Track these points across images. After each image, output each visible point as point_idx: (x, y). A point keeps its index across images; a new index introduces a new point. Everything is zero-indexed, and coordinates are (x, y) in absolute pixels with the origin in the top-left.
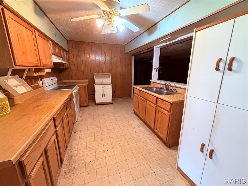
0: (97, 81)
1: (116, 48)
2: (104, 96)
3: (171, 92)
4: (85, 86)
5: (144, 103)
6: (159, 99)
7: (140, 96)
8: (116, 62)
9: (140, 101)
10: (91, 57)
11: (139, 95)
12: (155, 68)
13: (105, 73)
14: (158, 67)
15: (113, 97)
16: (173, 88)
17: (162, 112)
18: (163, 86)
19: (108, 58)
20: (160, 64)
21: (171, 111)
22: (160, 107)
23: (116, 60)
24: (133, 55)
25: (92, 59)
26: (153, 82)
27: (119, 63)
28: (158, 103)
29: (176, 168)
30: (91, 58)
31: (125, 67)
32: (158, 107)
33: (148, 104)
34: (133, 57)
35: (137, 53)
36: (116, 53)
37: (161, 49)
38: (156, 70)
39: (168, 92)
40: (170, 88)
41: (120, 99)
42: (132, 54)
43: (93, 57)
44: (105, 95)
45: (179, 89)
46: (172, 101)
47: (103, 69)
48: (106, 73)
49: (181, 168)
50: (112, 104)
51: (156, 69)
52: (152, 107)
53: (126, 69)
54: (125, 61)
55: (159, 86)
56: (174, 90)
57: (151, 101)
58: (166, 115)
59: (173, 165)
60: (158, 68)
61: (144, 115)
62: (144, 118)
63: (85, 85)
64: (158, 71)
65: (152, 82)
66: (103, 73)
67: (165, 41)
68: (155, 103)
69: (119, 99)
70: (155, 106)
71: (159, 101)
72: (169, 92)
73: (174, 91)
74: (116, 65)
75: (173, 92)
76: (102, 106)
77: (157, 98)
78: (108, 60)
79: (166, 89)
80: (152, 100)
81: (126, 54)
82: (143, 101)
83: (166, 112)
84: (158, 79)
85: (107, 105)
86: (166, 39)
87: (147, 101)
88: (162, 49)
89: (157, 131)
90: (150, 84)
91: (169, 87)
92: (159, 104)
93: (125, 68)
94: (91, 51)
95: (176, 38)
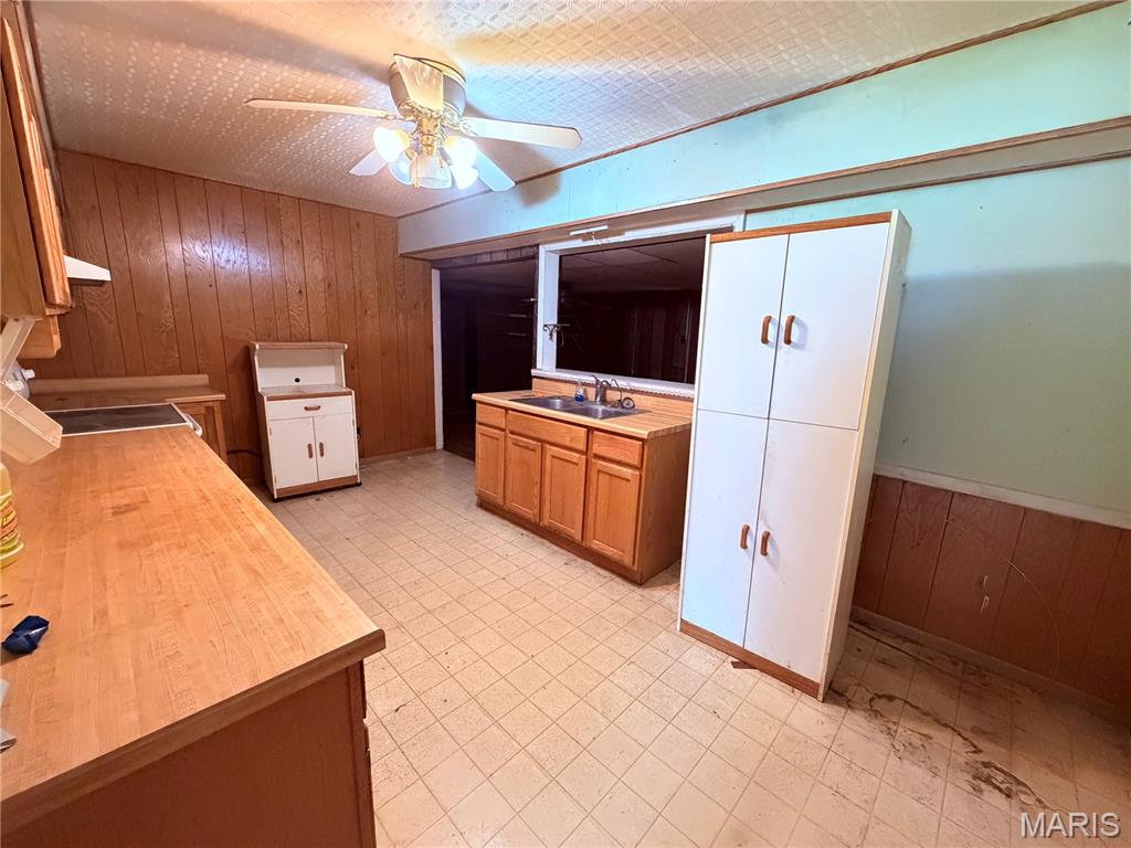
0: (266, 379)
1: (358, 225)
2: (316, 450)
3: (619, 409)
4: (210, 410)
5: (534, 458)
6: (596, 432)
7: (512, 433)
8: (358, 293)
9: (514, 452)
10: (224, 256)
11: (503, 430)
12: (546, 326)
13: (302, 341)
14: (556, 323)
15: (363, 454)
16: (625, 395)
17: (610, 475)
18: (585, 391)
19: (317, 269)
20: (563, 311)
21: (642, 465)
22: (604, 459)
23: (360, 283)
24: (435, 264)
25: (229, 267)
26: (543, 378)
27: (371, 296)
28: (595, 445)
29: (678, 628)
30: (222, 263)
31: (401, 316)
32: (594, 460)
33: (553, 457)
34: (436, 275)
35: (456, 258)
36: (355, 249)
37: (561, 257)
38: (548, 332)
39: (608, 408)
40: (612, 396)
41: (388, 462)
42: (431, 261)
43: (232, 258)
44: (321, 445)
45: (643, 397)
46: (647, 433)
47: (295, 319)
48: (310, 341)
49: (691, 622)
50: (360, 484)
51: (551, 327)
52: (571, 465)
53: (406, 325)
54: (399, 289)
55: (570, 391)
56: (627, 402)
57: (567, 442)
58: (628, 480)
59: (668, 624)
60: (555, 326)
61: (536, 502)
62: (536, 511)
63: (211, 404)
64: (555, 335)
65: (538, 377)
66: (297, 341)
67: (587, 237)
68: (582, 447)
69: (383, 460)
70: (584, 457)
71: (596, 440)
72: (613, 409)
73: (625, 404)
74: (359, 303)
75: (623, 407)
76: (311, 501)
77: (590, 429)
78: (316, 277)
79: (601, 400)
80: (568, 439)
81: (402, 256)
82: (527, 448)
83: (627, 472)
84: (558, 367)
85: (338, 495)
86: (591, 230)
87: (548, 446)
88: (564, 258)
89: (596, 545)
90: (529, 387)
91: (608, 392)
92: (596, 449)
93: (401, 321)
94: (223, 226)
95: (620, 233)
